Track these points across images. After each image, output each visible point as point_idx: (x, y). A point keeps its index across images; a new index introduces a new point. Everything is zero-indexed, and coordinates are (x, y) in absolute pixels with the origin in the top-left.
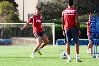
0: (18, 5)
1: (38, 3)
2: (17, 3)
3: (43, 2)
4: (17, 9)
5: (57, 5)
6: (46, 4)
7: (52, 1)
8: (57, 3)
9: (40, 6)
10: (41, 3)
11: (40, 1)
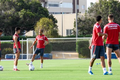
0: (57, 21)
1: (76, 19)
2: (56, 19)
3: (81, 18)
4: (56, 25)
5: (94, 21)
6: (83, 19)
7: (89, 17)
8: (94, 19)
9: (78, 22)
10: (79, 18)
11: (78, 17)
